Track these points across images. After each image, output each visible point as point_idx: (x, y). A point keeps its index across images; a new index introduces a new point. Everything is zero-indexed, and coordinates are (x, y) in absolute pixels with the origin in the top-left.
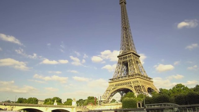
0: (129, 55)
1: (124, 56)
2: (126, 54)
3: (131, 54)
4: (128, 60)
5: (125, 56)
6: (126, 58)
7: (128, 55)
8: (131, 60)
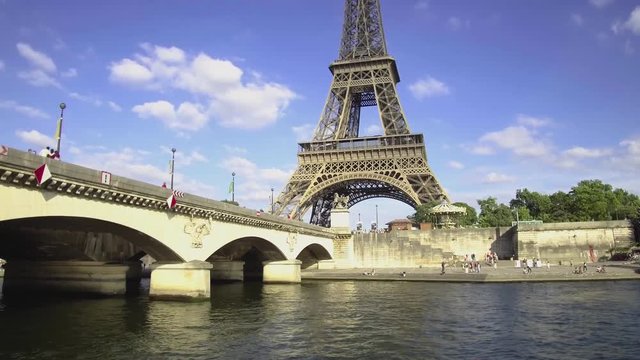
0: (379, 67)
1: (358, 69)
2: (369, 63)
3: (385, 66)
4: (374, 84)
5: (363, 69)
6: (366, 75)
7: (374, 67)
8: (386, 84)
